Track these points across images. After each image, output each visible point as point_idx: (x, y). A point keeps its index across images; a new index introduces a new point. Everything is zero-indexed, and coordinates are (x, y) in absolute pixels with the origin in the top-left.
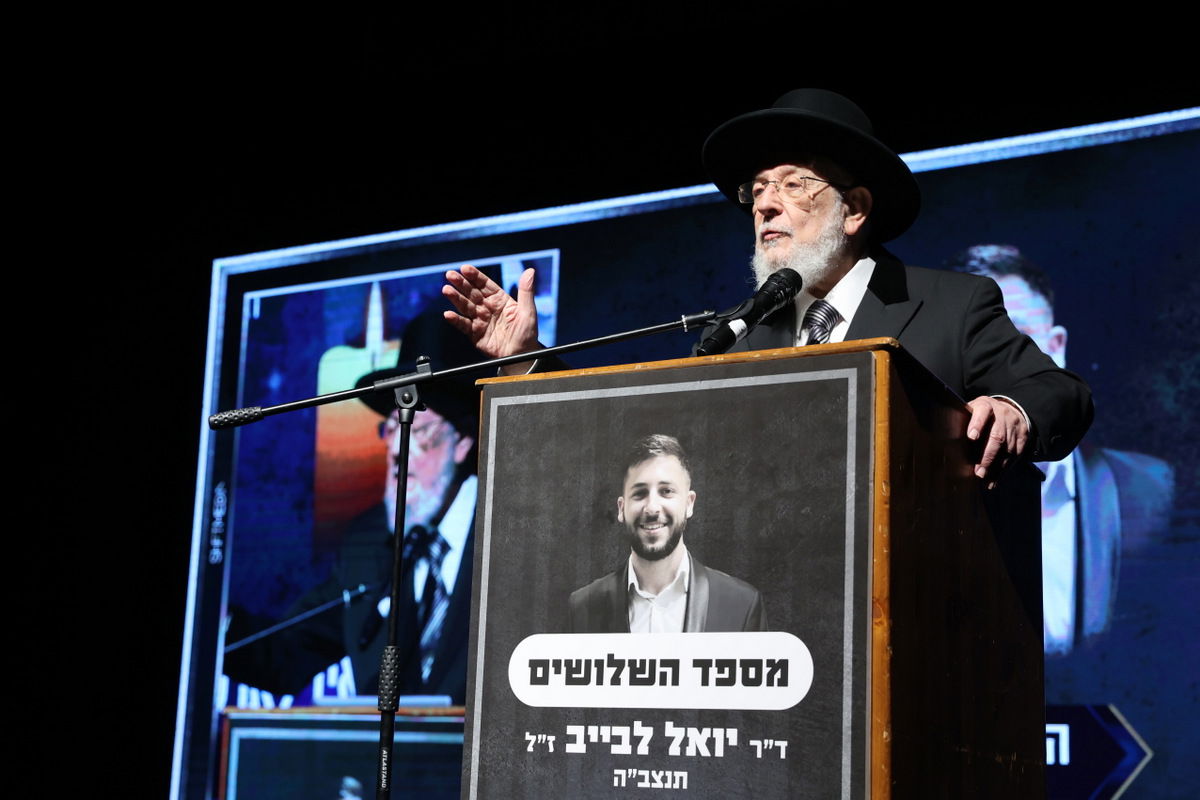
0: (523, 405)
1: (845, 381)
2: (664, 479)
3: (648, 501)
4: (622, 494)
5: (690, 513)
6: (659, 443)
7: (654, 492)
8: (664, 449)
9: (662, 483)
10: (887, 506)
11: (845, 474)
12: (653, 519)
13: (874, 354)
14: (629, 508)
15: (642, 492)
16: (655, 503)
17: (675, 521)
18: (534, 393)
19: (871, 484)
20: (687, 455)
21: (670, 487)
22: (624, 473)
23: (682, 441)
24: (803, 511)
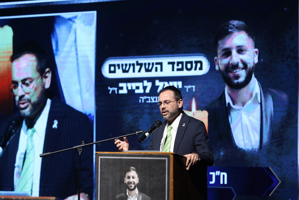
0: (105, 159)
1: (165, 160)
2: (133, 175)
3: (130, 180)
4: (125, 178)
5: (138, 182)
6: (132, 168)
7: (131, 178)
8: (133, 170)
9: (133, 176)
10: (173, 183)
11: (166, 177)
12: (131, 183)
13: (170, 155)
14: (126, 181)
15: (129, 178)
16: (131, 180)
17: (135, 184)
18: (107, 156)
19: (170, 179)
20: (137, 171)
21: (134, 177)
22: (125, 174)
23: (136, 168)
24: (158, 183)
